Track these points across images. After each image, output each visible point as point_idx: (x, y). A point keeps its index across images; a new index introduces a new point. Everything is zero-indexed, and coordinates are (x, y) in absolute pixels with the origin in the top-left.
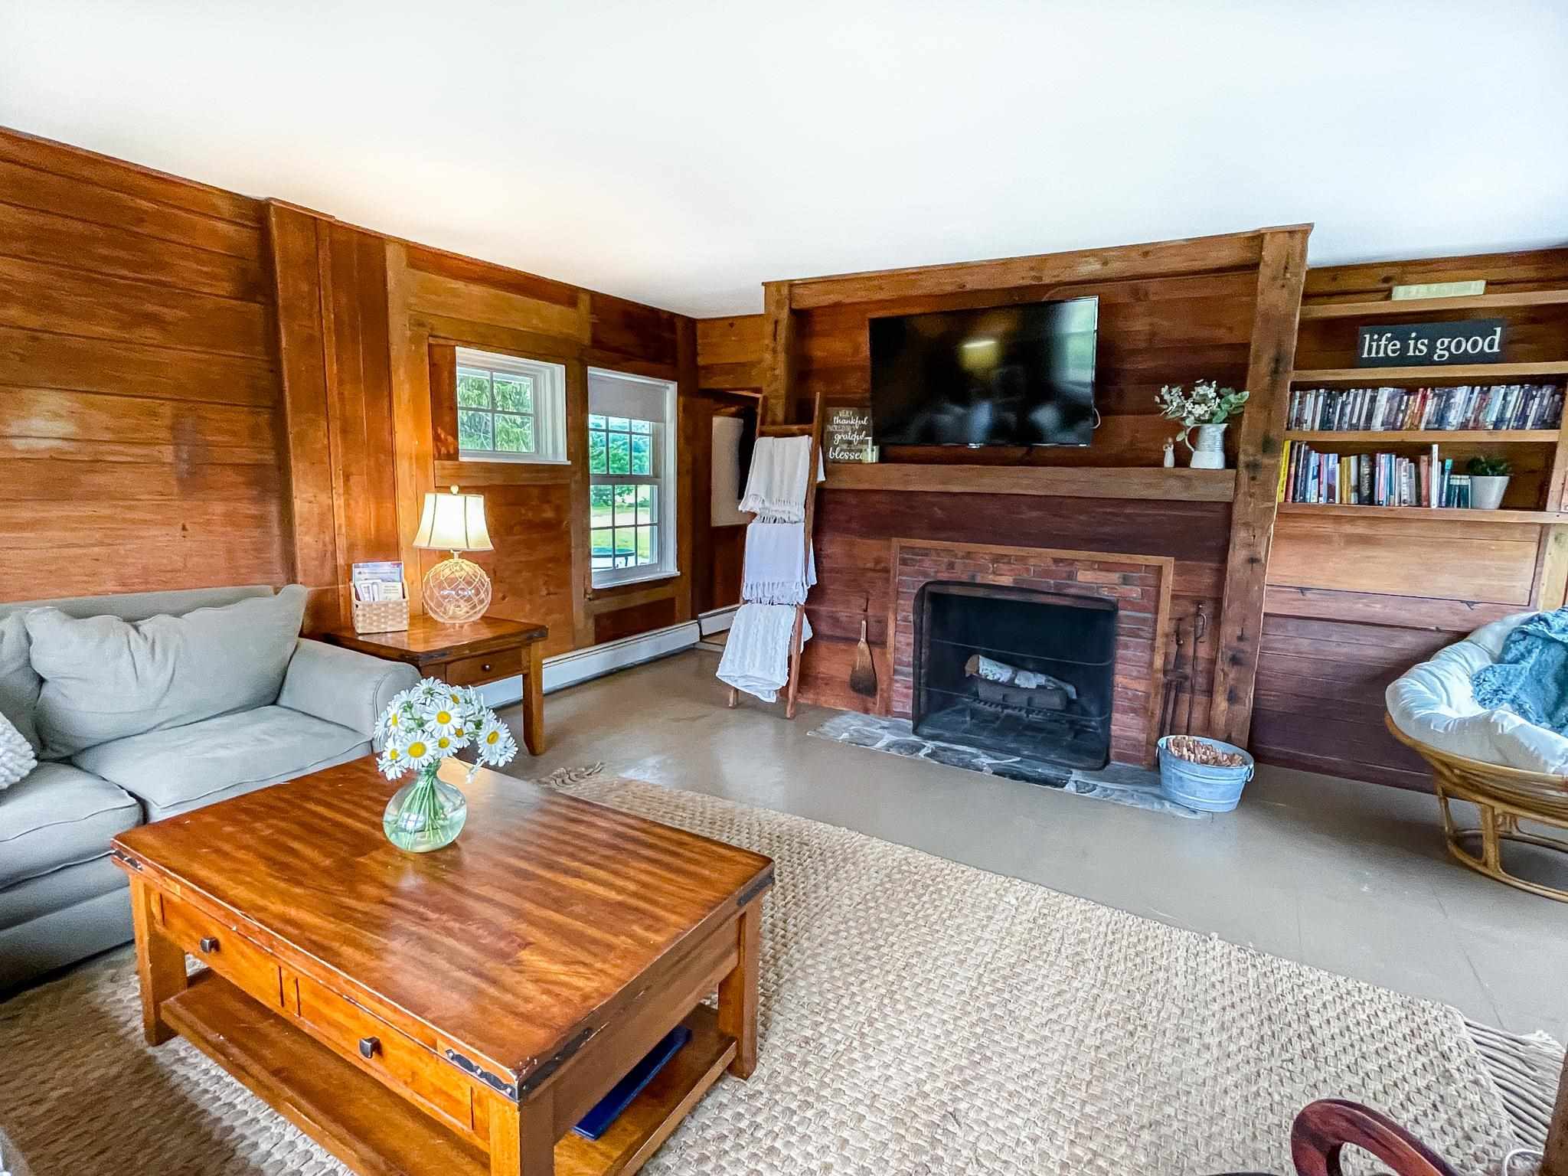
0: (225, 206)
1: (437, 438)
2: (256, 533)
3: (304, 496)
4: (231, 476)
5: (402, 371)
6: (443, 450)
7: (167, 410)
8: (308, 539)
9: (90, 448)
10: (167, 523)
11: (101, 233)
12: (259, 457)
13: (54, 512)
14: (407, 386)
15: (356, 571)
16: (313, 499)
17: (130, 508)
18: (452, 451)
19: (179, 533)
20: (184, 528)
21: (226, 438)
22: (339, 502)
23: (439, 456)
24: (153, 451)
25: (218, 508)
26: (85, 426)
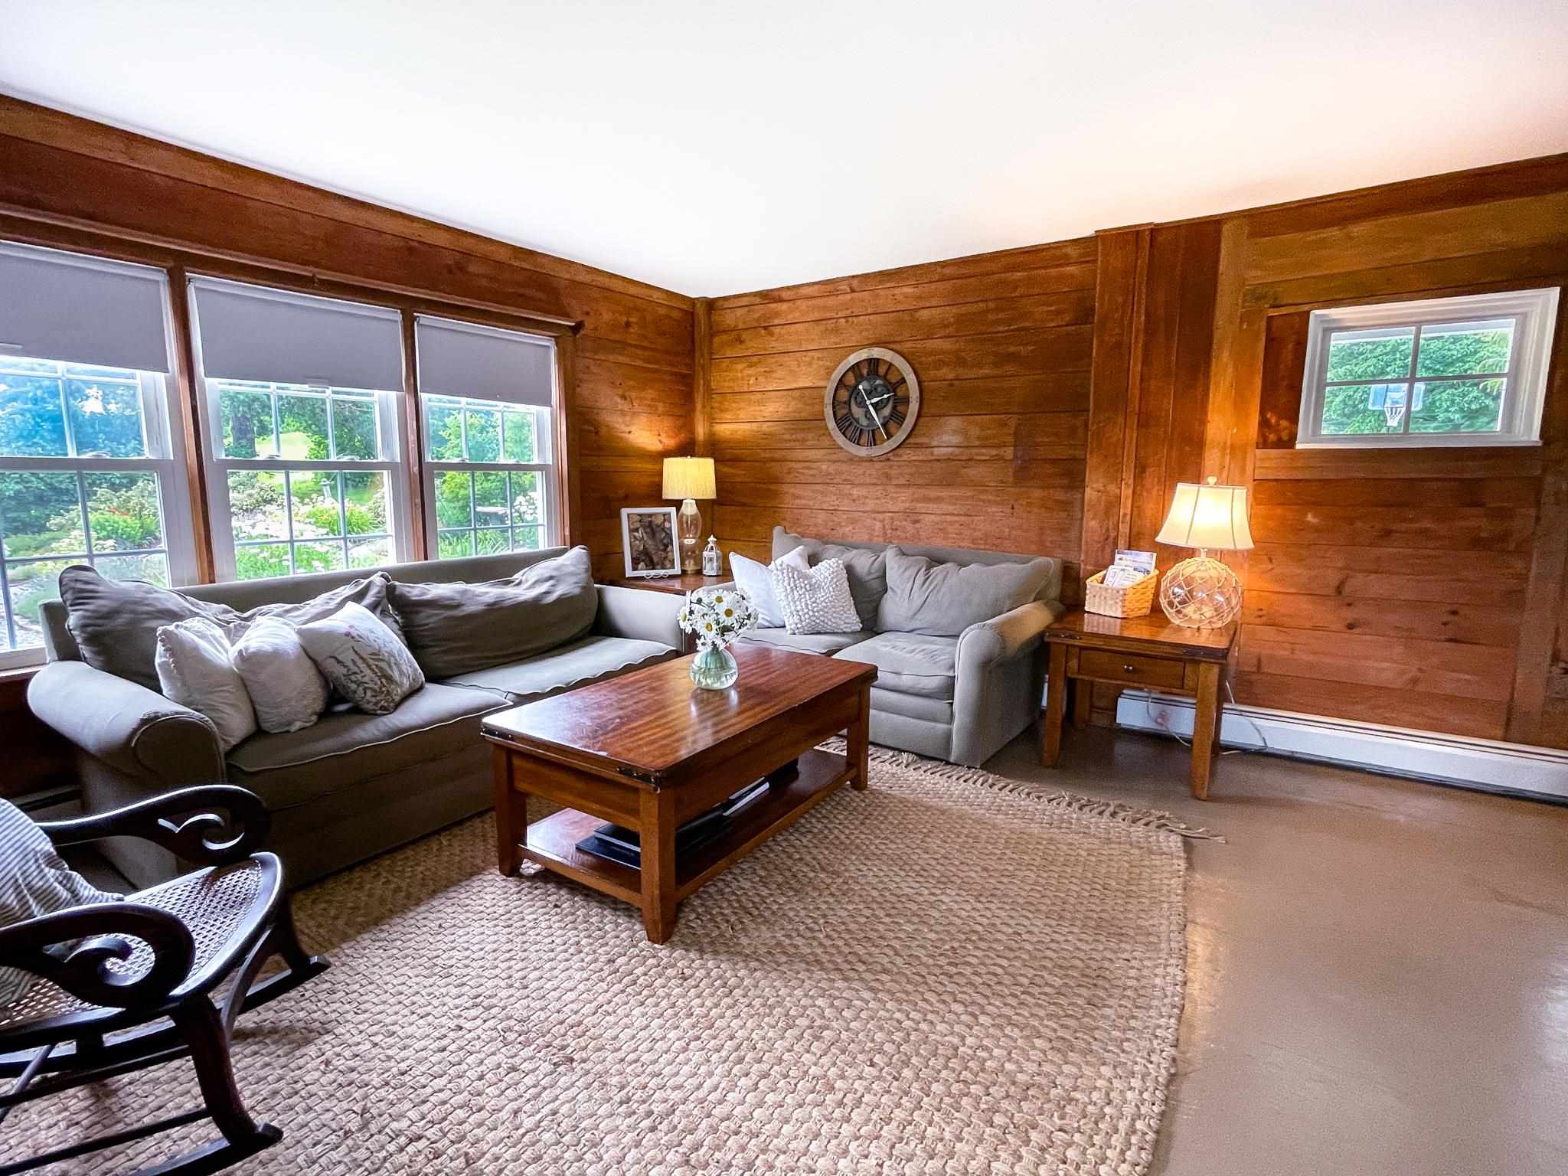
0: (1072, 251)
1: (1264, 423)
2: (1064, 515)
3: (1095, 486)
4: (1048, 469)
5: (1225, 356)
6: (1272, 437)
7: (1013, 421)
8: (1093, 523)
9: (967, 451)
10: (1002, 503)
11: (991, 305)
12: (1070, 452)
13: (945, 493)
14: (1230, 370)
15: (1117, 556)
16: (1102, 488)
17: (982, 492)
18: (1285, 437)
19: (1009, 511)
20: (1013, 508)
21: (1051, 439)
22: (1127, 492)
23: (1264, 443)
24: (1001, 452)
25: (1037, 493)
26: (967, 437)
